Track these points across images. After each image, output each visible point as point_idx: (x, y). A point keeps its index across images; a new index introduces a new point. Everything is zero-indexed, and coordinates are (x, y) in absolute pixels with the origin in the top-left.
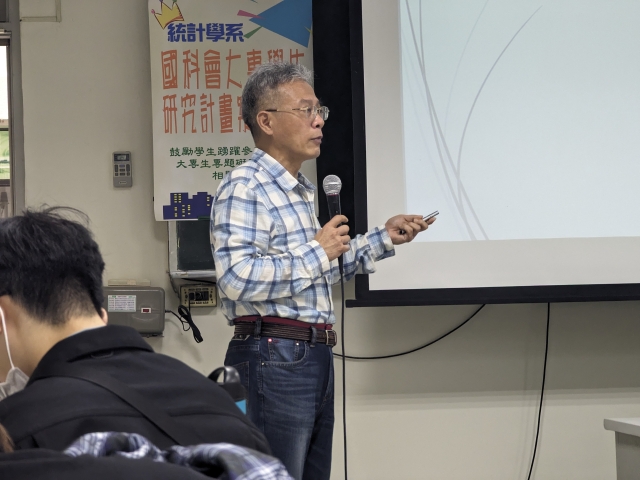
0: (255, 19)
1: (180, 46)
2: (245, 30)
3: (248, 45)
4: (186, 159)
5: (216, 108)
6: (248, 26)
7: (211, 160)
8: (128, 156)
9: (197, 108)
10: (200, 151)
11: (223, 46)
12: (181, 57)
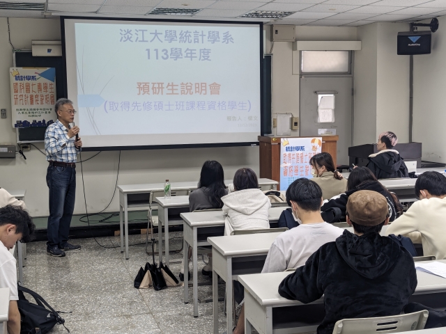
0: (39, 75)
1: (19, 82)
2: (37, 78)
3: (38, 82)
4: (21, 112)
5: (29, 98)
6: (38, 76)
7: (28, 112)
8: (5, 110)
9: (24, 98)
10: (24, 110)
11: (30, 82)
12: (19, 85)
